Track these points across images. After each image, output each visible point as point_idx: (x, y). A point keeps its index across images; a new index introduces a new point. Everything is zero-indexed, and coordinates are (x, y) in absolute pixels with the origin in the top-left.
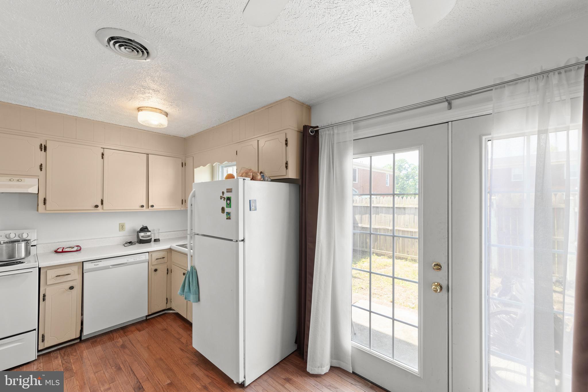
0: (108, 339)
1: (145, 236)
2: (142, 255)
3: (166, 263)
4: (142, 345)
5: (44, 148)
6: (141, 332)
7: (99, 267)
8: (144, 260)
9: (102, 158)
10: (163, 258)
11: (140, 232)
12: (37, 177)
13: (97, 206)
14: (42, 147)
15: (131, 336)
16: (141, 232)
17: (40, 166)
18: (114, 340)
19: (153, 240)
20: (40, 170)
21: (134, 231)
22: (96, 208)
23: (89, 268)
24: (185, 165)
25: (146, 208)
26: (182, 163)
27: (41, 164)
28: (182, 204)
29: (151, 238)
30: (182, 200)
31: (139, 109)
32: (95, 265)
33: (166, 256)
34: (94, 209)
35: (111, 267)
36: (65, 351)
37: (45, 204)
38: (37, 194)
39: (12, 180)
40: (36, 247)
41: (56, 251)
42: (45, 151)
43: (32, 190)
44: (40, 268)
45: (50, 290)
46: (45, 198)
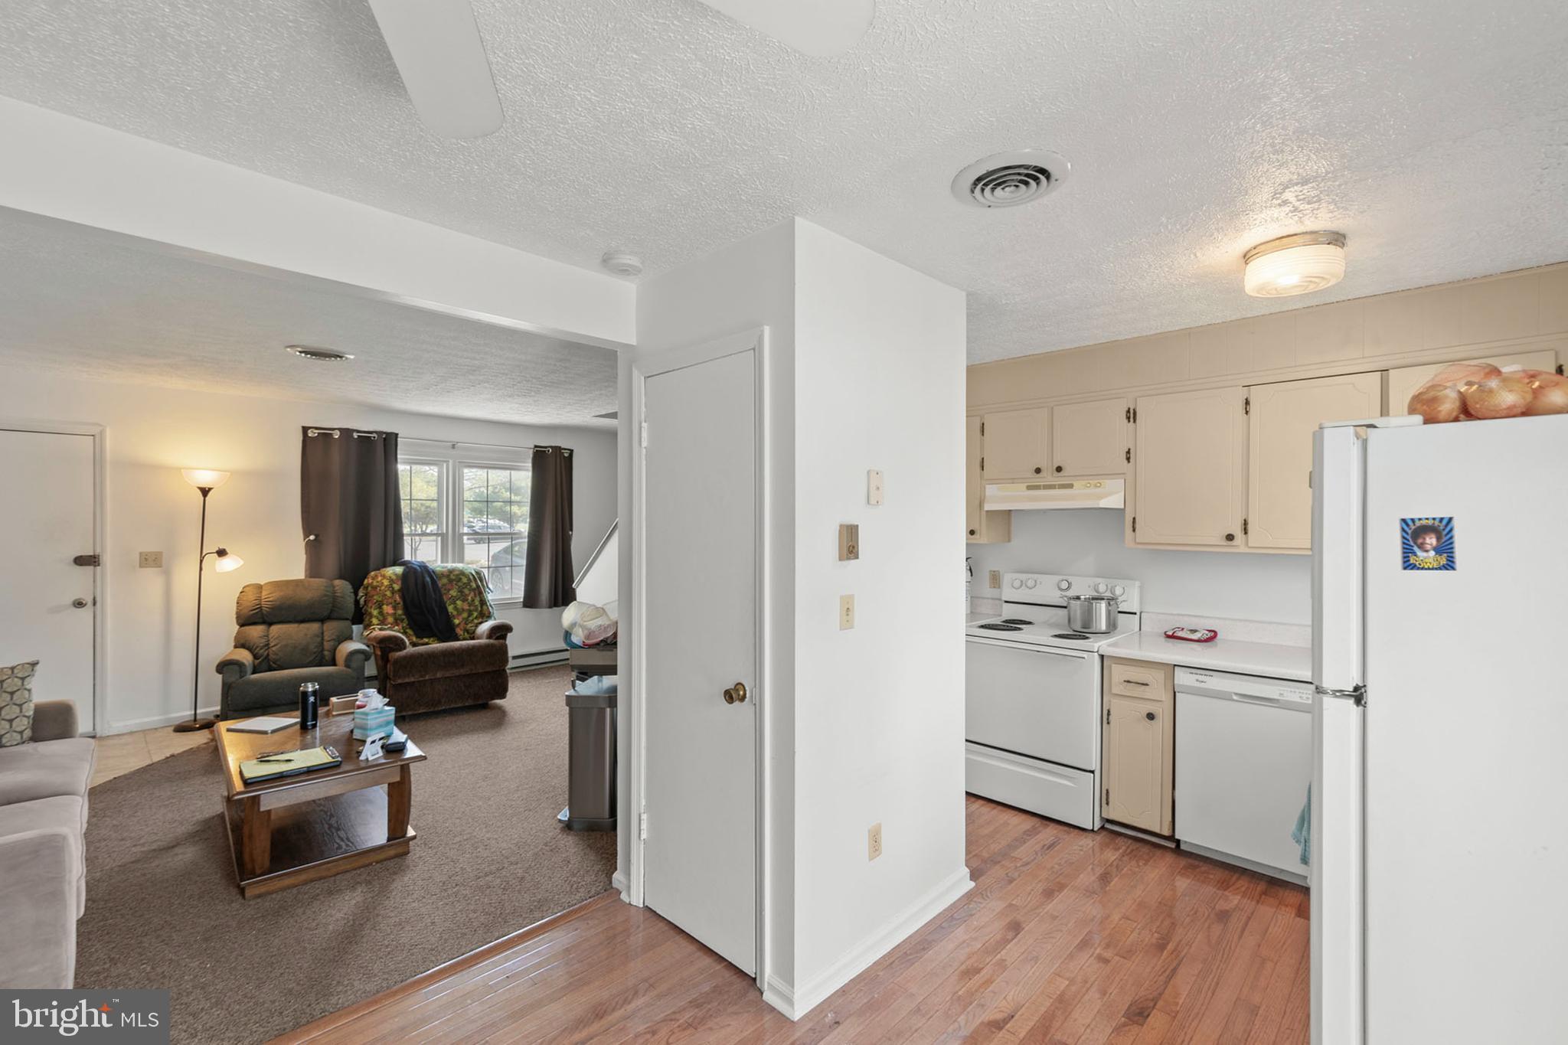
0: (1218, 882)
4: (1259, 946)
5: (1131, 415)
6: (1298, 919)
7: (1206, 689)
9: (1247, 412)
12: (1123, 475)
13: (1230, 537)
15: (1266, 910)
18: (1225, 890)
20: (1126, 462)
22: (1230, 543)
23: (1185, 684)
26: (1560, 367)
27: (1129, 449)
31: (1247, 257)
32: (1197, 680)
34: (1222, 543)
35: (1235, 698)
36: (1137, 848)
37: (1134, 530)
38: (1123, 511)
39: (1088, 485)
40: (1137, 617)
41: (1165, 633)
42: (1135, 421)
43: (1114, 501)
44: (1102, 657)
45: (1117, 706)
46: (1134, 519)
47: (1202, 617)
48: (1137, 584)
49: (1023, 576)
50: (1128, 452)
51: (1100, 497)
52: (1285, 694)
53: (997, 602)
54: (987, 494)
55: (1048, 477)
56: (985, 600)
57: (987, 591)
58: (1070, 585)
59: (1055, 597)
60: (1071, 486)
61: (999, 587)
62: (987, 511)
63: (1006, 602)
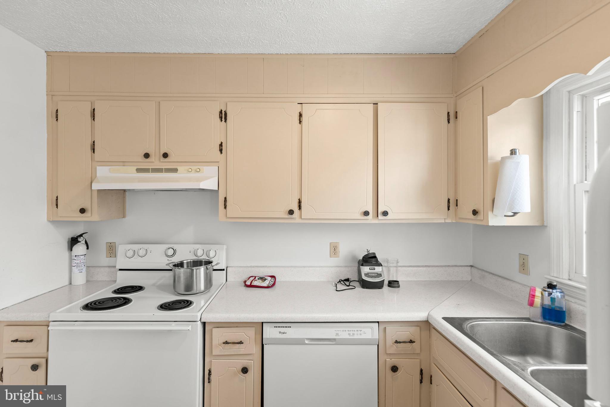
1: (372, 275)
2: (364, 327)
3: (417, 354)
5: (223, 116)
7: (287, 339)
8: (370, 339)
9: (300, 122)
10: (411, 342)
11: (362, 265)
12: (217, 164)
13: (291, 212)
14: (222, 114)
16: (364, 264)
17: (220, 145)
19: (386, 283)
20: (219, 152)
21: (354, 258)
22: (290, 216)
23: (271, 337)
24: (456, 118)
25: (373, 217)
26: (448, 113)
27: (222, 143)
28: (449, 209)
29: (384, 280)
30: (449, 200)
32: (280, 333)
33: (416, 338)
34: (287, 217)
35: (307, 342)
37: (225, 208)
38: (217, 192)
39: (190, 170)
40: (225, 272)
41: (245, 282)
42: (225, 121)
43: (210, 184)
44: (204, 324)
45: (215, 365)
46: (225, 198)
47: (266, 267)
48: (225, 247)
49: (136, 247)
50: (221, 145)
51: (199, 180)
52: (340, 333)
53: (113, 269)
54: (98, 175)
55: (155, 162)
56: (102, 269)
57: (104, 260)
58: (175, 251)
59: (163, 262)
60: (175, 170)
61: (116, 257)
62: (99, 191)
63: (120, 270)
